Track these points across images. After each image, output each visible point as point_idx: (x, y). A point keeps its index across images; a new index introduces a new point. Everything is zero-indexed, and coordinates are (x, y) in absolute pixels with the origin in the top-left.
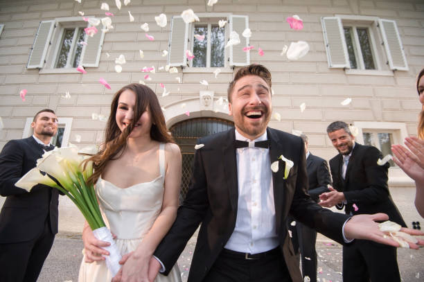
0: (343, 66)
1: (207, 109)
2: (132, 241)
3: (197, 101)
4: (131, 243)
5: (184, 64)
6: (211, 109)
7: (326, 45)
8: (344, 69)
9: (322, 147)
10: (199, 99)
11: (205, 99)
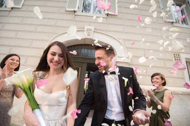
0: (172, 21)
1: (89, 37)
2: (53, 121)
3: (83, 32)
4: (52, 122)
5: (76, 9)
6: (91, 38)
7: (161, 9)
8: (172, 23)
9: (162, 67)
10: (84, 31)
11: (88, 30)
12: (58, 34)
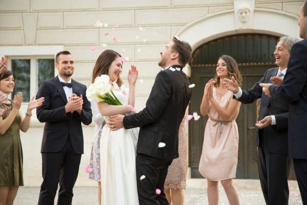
1: (244, 27)
6: (250, 28)
10: (233, 12)
11: (242, 13)
12: (187, 26)
